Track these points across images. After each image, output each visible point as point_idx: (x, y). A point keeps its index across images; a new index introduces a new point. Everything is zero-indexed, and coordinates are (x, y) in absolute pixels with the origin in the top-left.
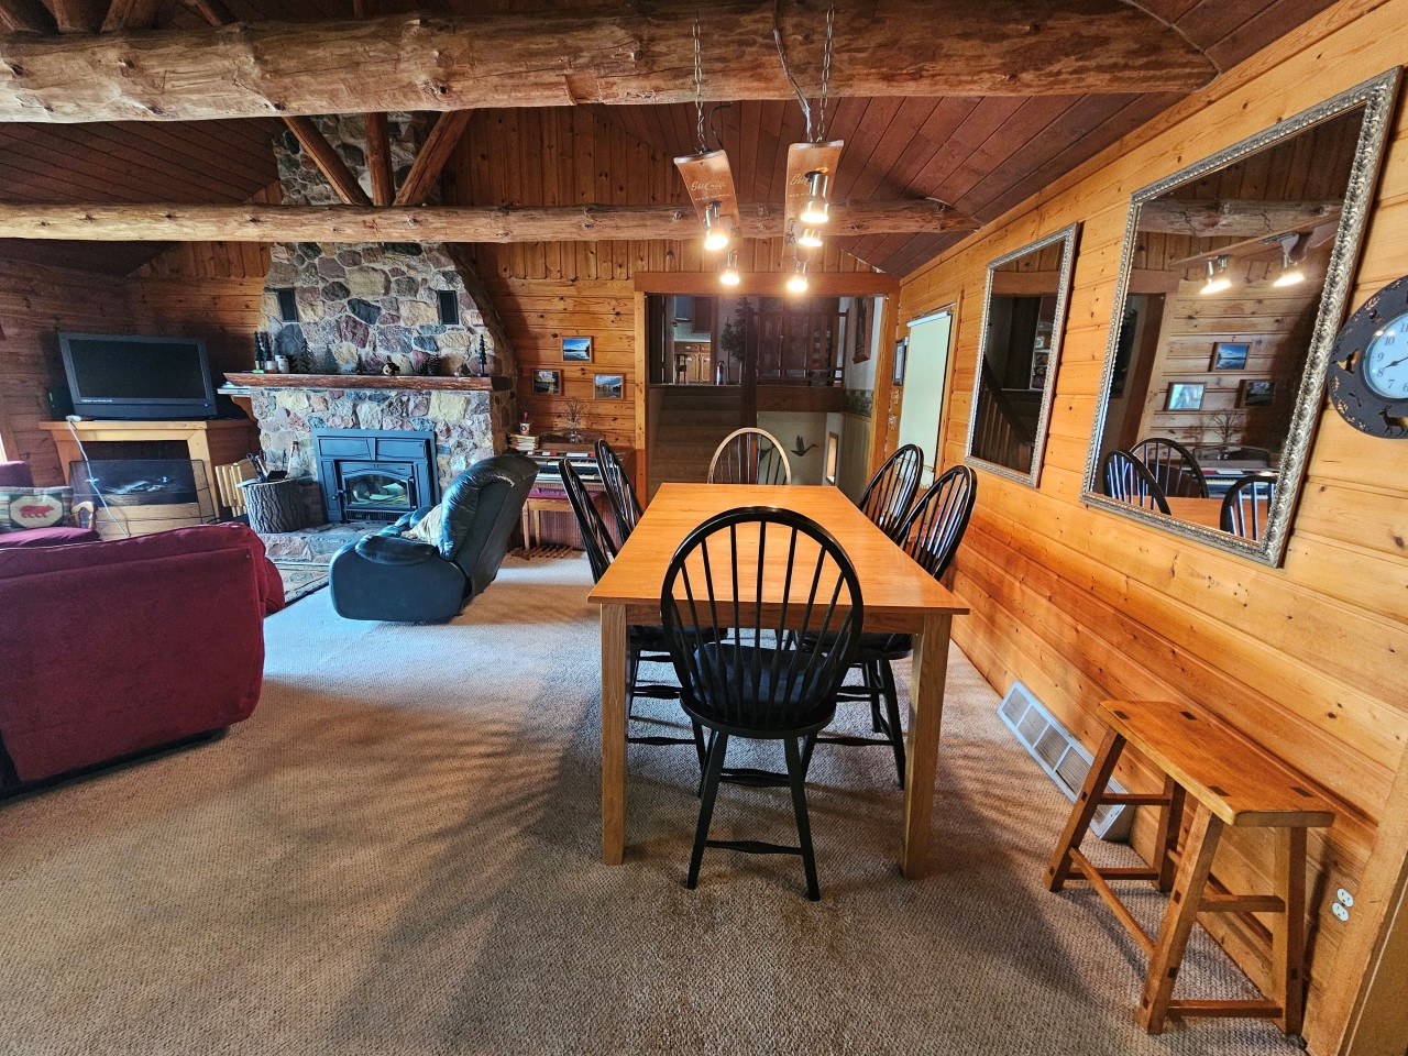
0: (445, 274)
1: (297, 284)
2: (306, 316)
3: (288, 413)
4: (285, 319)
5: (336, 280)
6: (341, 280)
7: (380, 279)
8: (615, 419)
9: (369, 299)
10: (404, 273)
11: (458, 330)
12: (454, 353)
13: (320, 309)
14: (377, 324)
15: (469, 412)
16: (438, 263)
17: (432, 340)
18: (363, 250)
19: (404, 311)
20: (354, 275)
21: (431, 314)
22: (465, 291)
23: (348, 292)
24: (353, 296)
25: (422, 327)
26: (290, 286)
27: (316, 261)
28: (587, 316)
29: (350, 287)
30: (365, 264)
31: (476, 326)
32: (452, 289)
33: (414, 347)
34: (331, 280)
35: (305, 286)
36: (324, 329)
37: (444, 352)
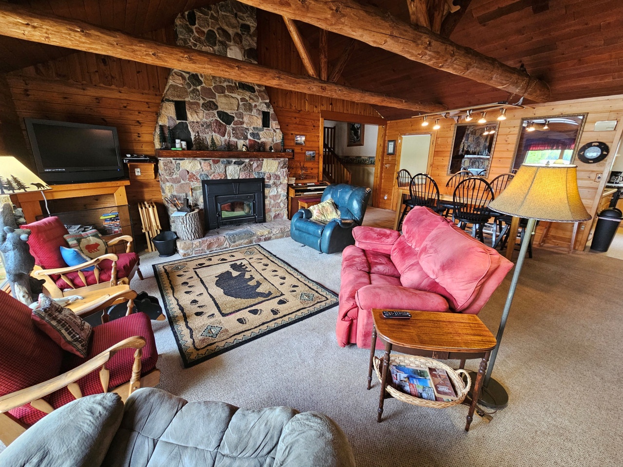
0: (266, 103)
1: (187, 99)
2: (191, 117)
3: (188, 172)
4: (178, 119)
5: (211, 100)
6: (214, 100)
7: (235, 102)
8: (312, 169)
9: (229, 112)
10: (247, 101)
11: (269, 130)
12: (267, 140)
13: (201, 114)
14: (232, 125)
15: (279, 168)
16: (263, 98)
17: (258, 134)
18: (227, 86)
19: (246, 119)
20: (221, 99)
21: (259, 122)
22: (273, 112)
23: (217, 107)
24: (219, 109)
25: (254, 128)
26: (183, 100)
27: (199, 88)
28: (304, 127)
29: (219, 105)
30: (227, 93)
31: (277, 129)
32: (268, 111)
33: (249, 137)
34: (208, 100)
35: (191, 101)
36: (203, 126)
37: (263, 140)
